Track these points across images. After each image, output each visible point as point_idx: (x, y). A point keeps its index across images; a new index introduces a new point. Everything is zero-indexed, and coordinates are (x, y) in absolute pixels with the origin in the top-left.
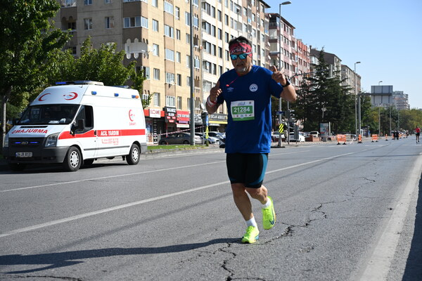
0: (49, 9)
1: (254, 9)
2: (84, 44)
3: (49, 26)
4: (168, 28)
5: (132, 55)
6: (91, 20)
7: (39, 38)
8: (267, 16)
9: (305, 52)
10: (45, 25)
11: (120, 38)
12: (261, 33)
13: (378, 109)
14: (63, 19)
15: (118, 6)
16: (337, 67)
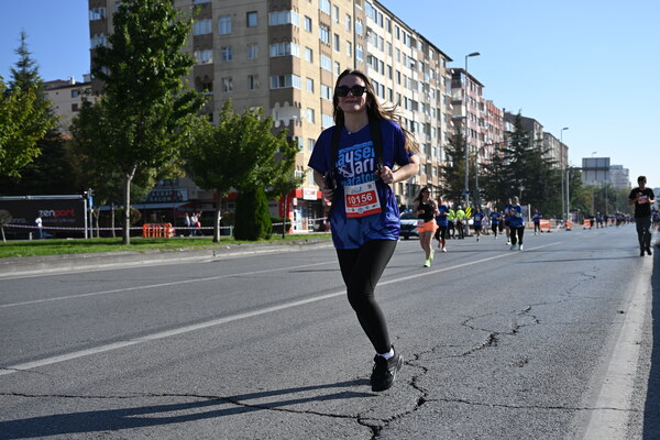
0: (181, 65)
1: (432, 62)
2: (225, 109)
3: (181, 86)
4: (325, 88)
5: (282, 122)
6: (230, 80)
7: (170, 100)
8: (448, 72)
9: (497, 117)
10: (176, 84)
11: (266, 101)
12: (442, 93)
13: (590, 187)
14: (197, 80)
15: (264, 62)
16: (538, 134)
